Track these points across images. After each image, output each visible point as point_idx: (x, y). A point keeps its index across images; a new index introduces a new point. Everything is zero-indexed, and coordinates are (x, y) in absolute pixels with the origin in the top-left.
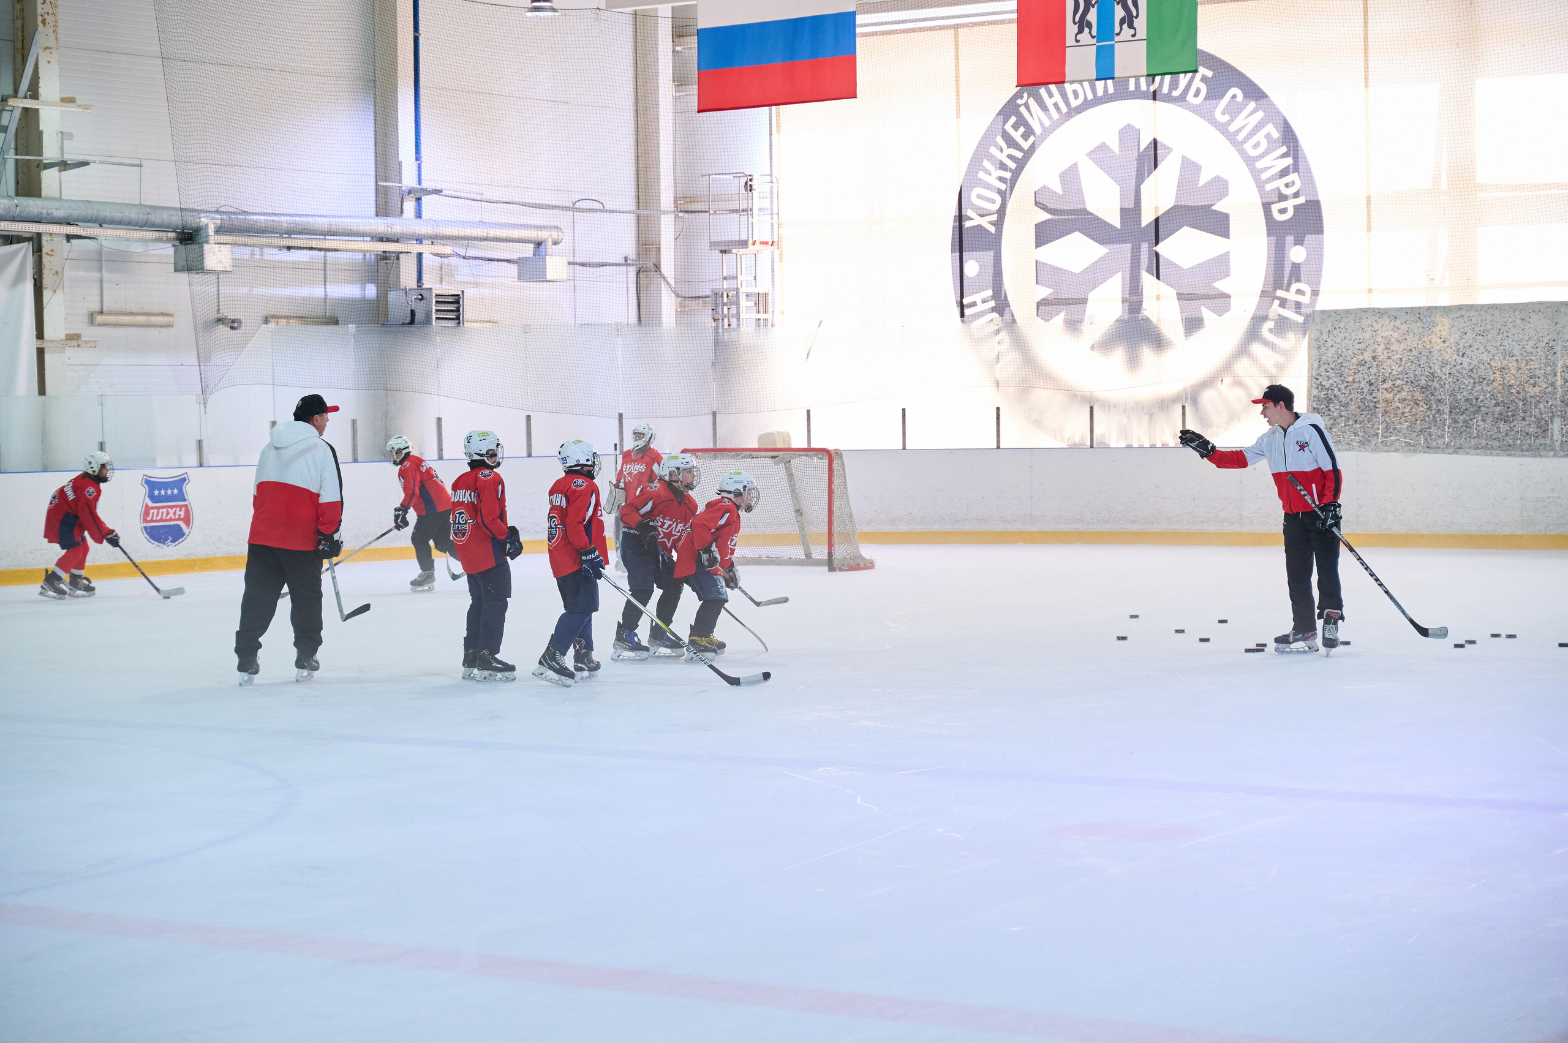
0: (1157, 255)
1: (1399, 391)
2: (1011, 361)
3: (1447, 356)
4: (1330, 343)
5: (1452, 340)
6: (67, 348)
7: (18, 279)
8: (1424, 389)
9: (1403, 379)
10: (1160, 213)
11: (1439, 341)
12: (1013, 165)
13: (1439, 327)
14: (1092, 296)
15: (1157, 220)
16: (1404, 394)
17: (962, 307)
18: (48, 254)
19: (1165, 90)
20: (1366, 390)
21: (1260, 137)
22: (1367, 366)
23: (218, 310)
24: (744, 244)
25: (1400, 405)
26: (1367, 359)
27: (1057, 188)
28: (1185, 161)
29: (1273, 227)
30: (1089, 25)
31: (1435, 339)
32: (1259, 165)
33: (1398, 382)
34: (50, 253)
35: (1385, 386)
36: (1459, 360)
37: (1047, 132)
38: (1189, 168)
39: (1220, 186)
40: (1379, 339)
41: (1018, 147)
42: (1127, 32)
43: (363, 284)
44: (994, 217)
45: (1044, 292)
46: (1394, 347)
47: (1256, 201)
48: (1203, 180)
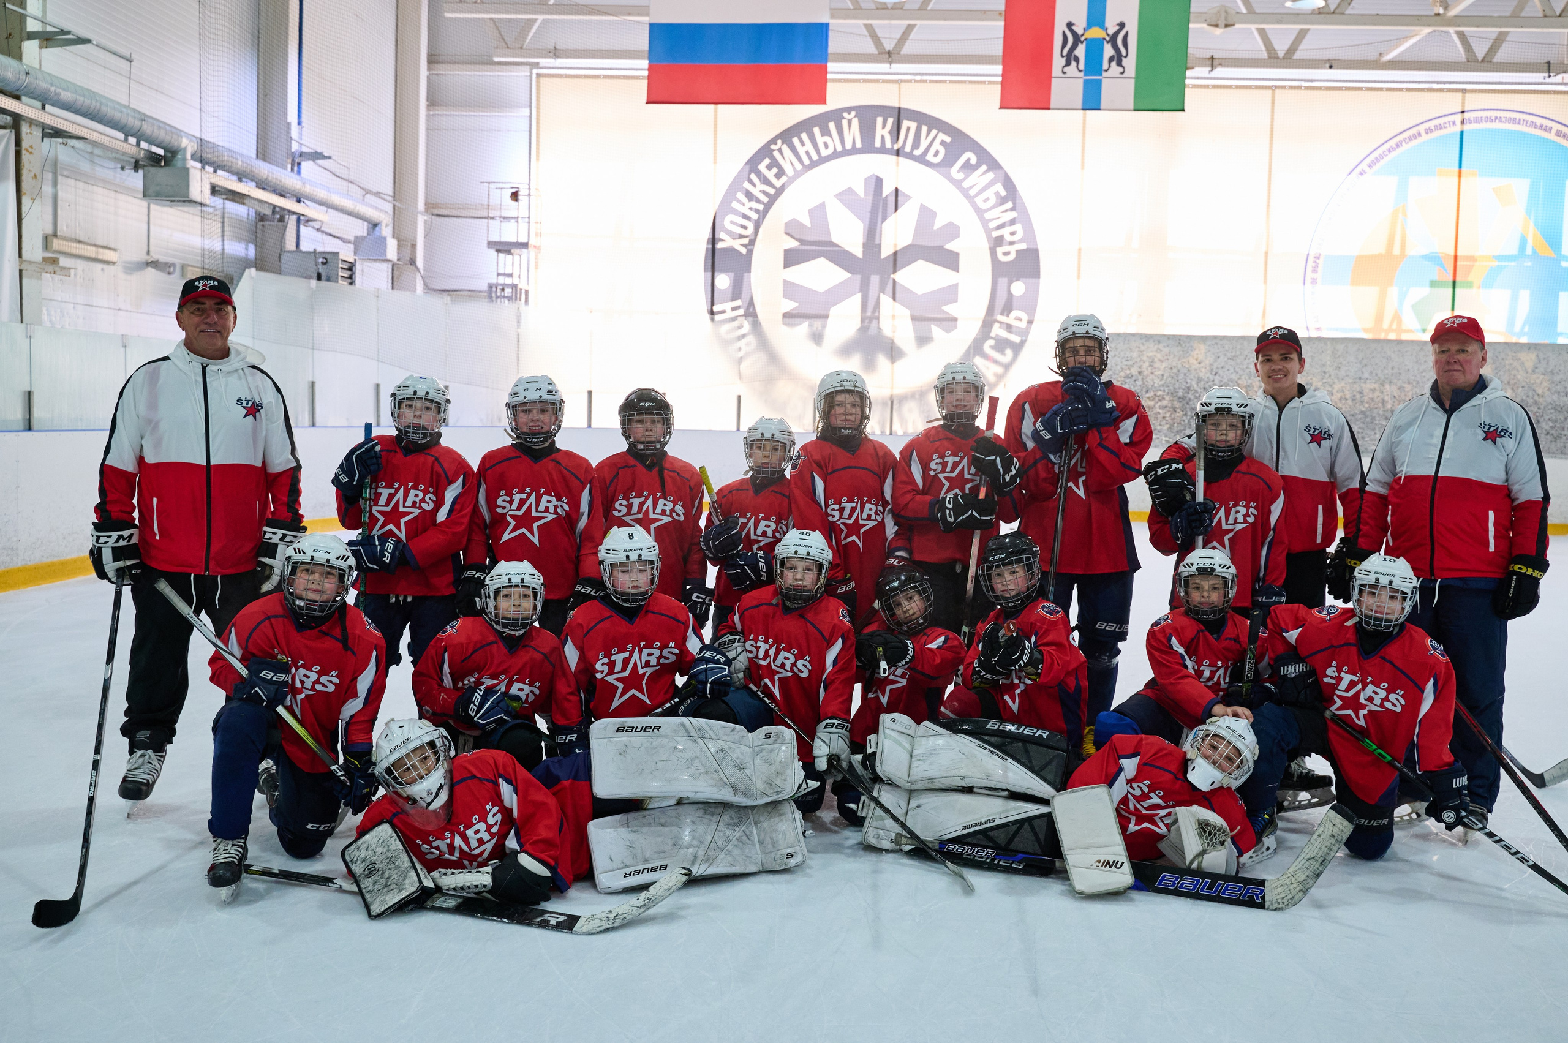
0: (894, 281)
1: (1160, 400)
2: (754, 363)
3: (1202, 375)
5: (1207, 362)
6: (44, 274)
8: (1181, 399)
9: (1164, 391)
10: (898, 248)
11: (1195, 362)
12: (765, 199)
13: (1197, 352)
14: (834, 311)
15: (895, 254)
16: (1165, 403)
17: (712, 313)
18: (27, 150)
19: (908, 149)
21: (990, 193)
22: (1134, 378)
23: (148, 253)
24: (525, 245)
25: (1161, 411)
26: (1134, 373)
27: (806, 221)
28: (923, 208)
29: (997, 265)
30: (1077, 60)
31: (1192, 361)
32: (987, 216)
33: (1159, 393)
34: (30, 150)
35: (1148, 395)
36: (1211, 377)
37: (797, 175)
38: (926, 214)
39: (952, 231)
40: (1145, 358)
41: (771, 185)
42: (1115, 69)
44: (746, 241)
45: (790, 306)
46: (1157, 365)
47: (985, 245)
48: (938, 225)
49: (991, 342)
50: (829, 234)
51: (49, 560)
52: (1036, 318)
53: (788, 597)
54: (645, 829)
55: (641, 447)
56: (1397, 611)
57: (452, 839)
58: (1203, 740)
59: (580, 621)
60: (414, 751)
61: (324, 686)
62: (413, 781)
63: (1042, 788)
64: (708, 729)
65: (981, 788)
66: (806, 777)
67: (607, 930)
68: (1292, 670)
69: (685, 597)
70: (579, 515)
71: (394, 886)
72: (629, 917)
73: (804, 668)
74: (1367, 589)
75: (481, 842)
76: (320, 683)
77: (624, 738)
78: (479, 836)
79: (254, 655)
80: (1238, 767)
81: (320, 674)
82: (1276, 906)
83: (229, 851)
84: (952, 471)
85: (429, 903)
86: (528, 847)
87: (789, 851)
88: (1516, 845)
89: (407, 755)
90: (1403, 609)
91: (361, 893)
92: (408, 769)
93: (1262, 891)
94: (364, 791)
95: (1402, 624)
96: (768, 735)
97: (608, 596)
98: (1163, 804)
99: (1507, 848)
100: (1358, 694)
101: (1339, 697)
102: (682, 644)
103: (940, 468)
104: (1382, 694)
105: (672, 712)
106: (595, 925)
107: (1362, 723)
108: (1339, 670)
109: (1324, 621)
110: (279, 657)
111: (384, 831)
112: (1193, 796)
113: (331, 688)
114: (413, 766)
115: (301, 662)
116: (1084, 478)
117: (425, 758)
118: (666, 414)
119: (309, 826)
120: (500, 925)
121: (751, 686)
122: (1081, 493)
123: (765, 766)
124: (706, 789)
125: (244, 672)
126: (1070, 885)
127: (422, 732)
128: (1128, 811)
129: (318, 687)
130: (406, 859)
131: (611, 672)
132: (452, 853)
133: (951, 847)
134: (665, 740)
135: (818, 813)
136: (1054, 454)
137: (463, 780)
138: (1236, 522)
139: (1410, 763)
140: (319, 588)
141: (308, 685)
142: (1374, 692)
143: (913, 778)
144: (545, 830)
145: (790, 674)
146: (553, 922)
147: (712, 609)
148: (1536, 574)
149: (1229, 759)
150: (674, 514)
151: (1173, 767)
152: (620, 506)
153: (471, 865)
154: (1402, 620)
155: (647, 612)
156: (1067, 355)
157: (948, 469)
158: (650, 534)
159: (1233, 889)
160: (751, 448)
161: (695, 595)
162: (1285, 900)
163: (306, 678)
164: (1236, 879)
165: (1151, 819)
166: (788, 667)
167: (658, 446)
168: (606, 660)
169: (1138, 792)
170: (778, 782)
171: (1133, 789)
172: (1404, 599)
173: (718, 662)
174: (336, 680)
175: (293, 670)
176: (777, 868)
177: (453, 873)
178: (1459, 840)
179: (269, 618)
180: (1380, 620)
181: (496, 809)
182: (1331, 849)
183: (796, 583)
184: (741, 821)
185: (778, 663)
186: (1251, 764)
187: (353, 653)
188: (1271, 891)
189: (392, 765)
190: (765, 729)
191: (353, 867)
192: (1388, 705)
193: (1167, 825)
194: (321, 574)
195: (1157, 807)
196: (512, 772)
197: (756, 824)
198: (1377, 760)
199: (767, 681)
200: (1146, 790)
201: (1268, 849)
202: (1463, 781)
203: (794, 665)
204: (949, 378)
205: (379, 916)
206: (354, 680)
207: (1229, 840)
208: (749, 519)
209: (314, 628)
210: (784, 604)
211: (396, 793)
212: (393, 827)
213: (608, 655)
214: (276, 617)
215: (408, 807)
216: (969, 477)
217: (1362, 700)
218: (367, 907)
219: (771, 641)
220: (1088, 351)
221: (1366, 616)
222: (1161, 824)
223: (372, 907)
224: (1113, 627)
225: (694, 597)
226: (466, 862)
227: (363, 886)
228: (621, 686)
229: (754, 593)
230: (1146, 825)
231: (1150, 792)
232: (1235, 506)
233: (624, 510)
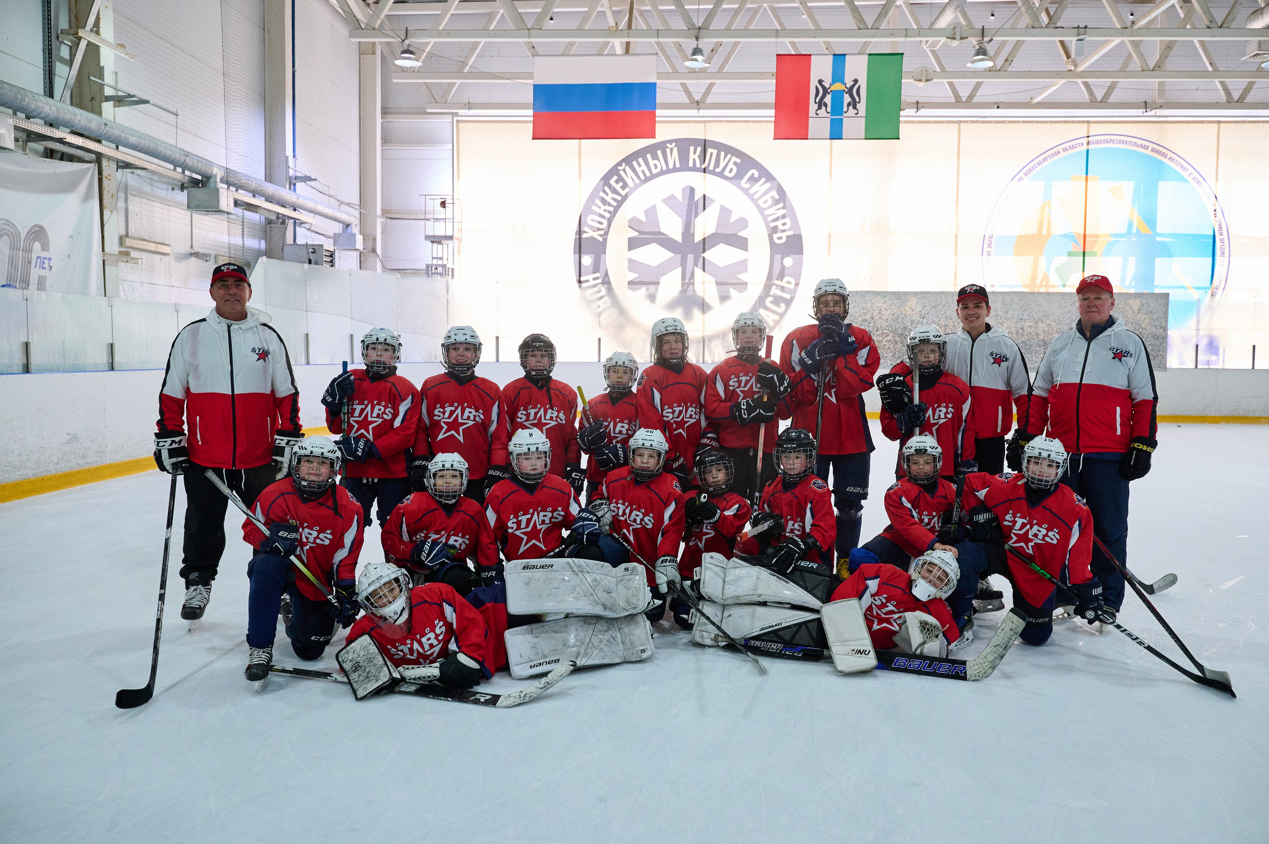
0: (704, 258)
1: (885, 336)
2: (610, 316)
3: (914, 318)
5: (918, 310)
6: (120, 263)
7: (87, 197)
8: (900, 335)
9: (888, 330)
10: (706, 236)
11: (909, 310)
12: (615, 204)
13: (910, 303)
14: (663, 280)
15: (704, 239)
16: (889, 338)
17: (580, 282)
18: (107, 178)
19: (711, 168)
21: (768, 197)
22: (868, 322)
23: (192, 247)
24: (451, 238)
25: (886, 344)
26: (868, 318)
27: (643, 218)
28: (722, 208)
29: (773, 246)
30: (826, 105)
31: (907, 309)
32: (767, 212)
33: (886, 331)
34: (109, 177)
36: (921, 320)
37: (636, 187)
38: (725, 212)
39: (743, 223)
40: (875, 308)
41: (618, 194)
42: (852, 111)
44: (602, 232)
45: (632, 276)
46: (884, 312)
47: (765, 233)
48: (733, 219)
49: (771, 299)
50: (659, 227)
51: (128, 459)
52: (801, 282)
53: (637, 475)
54: (544, 635)
55: (534, 373)
56: (1052, 475)
57: (412, 644)
58: (922, 567)
59: (496, 493)
60: (384, 584)
61: (322, 540)
62: (384, 605)
63: (814, 602)
64: (585, 566)
65: (772, 602)
66: (653, 597)
67: (520, 704)
68: (981, 518)
69: (567, 475)
70: (491, 422)
71: (373, 678)
72: (534, 695)
73: (649, 522)
74: (1033, 460)
75: (431, 646)
76: (319, 538)
77: (528, 573)
78: (430, 642)
79: (273, 521)
80: (946, 584)
81: (319, 532)
82: (974, 678)
83: (260, 656)
84: (745, 386)
85: (397, 689)
86: (464, 649)
87: (642, 648)
88: (1136, 633)
89: (380, 588)
90: (1057, 474)
91: (350, 683)
92: (381, 597)
93: (965, 668)
94: (350, 613)
95: (1056, 484)
96: (627, 569)
97: (516, 476)
98: (896, 610)
99: (1130, 635)
100: (1027, 532)
101: (1015, 534)
102: (566, 509)
103: (737, 385)
104: (1044, 532)
105: (560, 555)
106: (511, 701)
107: (1030, 551)
108: (1015, 516)
109: (1003, 483)
110: (291, 521)
111: (365, 640)
112: (916, 605)
113: (327, 542)
114: (385, 595)
115: (306, 524)
116: (834, 390)
117: (392, 589)
118: (551, 351)
119: (313, 638)
120: (446, 702)
121: (614, 534)
122: (834, 400)
123: (625, 590)
124: (584, 607)
125: (267, 533)
126: (835, 667)
127: (390, 572)
128: (872, 615)
129: (318, 541)
130: (381, 659)
131: (519, 528)
132: (412, 654)
133: (752, 643)
134: (557, 574)
135: (661, 622)
136: (814, 374)
137: (419, 604)
138: (939, 418)
139: (1063, 579)
140: (317, 472)
141: (311, 540)
142: (1038, 530)
143: (725, 597)
144: (476, 636)
145: (640, 526)
146: (482, 700)
147: (586, 483)
148: (1149, 449)
149: (939, 578)
150: (558, 419)
151: (902, 585)
152: (521, 416)
153: (425, 662)
154: (1055, 481)
155: (542, 487)
156: (822, 306)
157: (742, 385)
158: (542, 432)
159: (945, 668)
160: (609, 372)
161: (574, 474)
162: (980, 674)
163: (310, 535)
164: (946, 660)
165: (888, 621)
166: (638, 521)
167: (545, 373)
168: (515, 520)
169: (879, 603)
170: (634, 601)
171: (875, 600)
172: (1058, 467)
173: (591, 520)
174: (330, 537)
175: (301, 530)
176: (634, 660)
177: (413, 668)
178: (1097, 631)
179: (283, 494)
180: (1042, 481)
181: (441, 623)
182: (1010, 639)
183: (642, 465)
184: (609, 628)
185: (632, 519)
186: (955, 582)
187: (341, 516)
188: (970, 668)
189: (370, 594)
190: (624, 565)
191: (344, 665)
192: (1047, 539)
193: (899, 625)
194: (318, 463)
195: (892, 612)
196: (452, 598)
197: (619, 630)
198: (1041, 578)
199: (625, 531)
200: (884, 601)
201: (968, 639)
202: (1099, 590)
203: (642, 520)
204: (742, 323)
205: (363, 698)
206: (342, 535)
207: (941, 634)
208: (610, 423)
209: (313, 501)
210: (636, 479)
211: (373, 613)
212: (371, 637)
213: (516, 517)
214: (287, 493)
215: (381, 623)
216: (757, 390)
217: (1030, 536)
218: (355, 692)
219: (626, 504)
220: (836, 303)
221: (1032, 478)
222: (895, 624)
223: (358, 693)
224: (858, 490)
225: (573, 475)
226: (421, 660)
227: (351, 678)
228: (525, 538)
229: (615, 471)
230: (884, 625)
231: (887, 602)
232: (938, 407)
233: (524, 418)
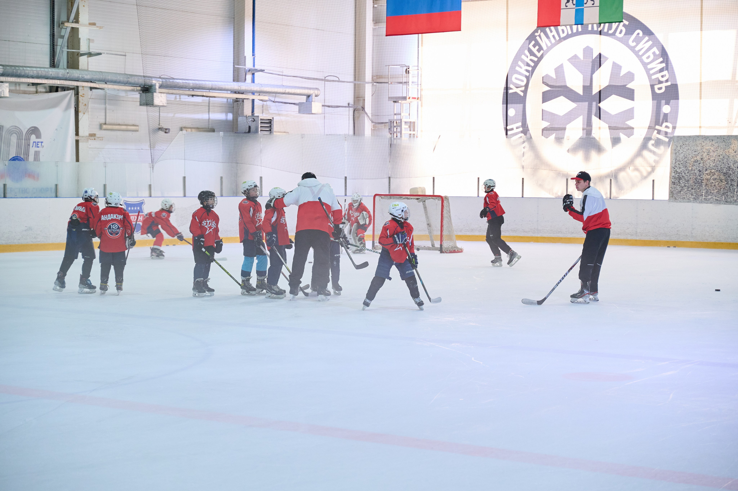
0: (600, 108)
1: (713, 175)
2: (529, 156)
3: (736, 159)
4: (681, 151)
6: (89, 140)
7: (68, 107)
8: (725, 174)
9: (715, 169)
10: (602, 88)
11: (733, 152)
12: (532, 64)
13: (733, 145)
14: (568, 127)
15: (600, 92)
16: (715, 176)
17: (507, 130)
18: (81, 96)
19: (606, 30)
20: (697, 174)
21: (650, 53)
22: (699, 162)
23: (159, 124)
24: (405, 98)
25: (713, 182)
26: (699, 159)
27: (553, 75)
28: (614, 64)
29: (655, 96)
31: (731, 151)
32: (649, 66)
33: (713, 171)
34: (83, 95)
35: (707, 172)
38: (616, 67)
39: (630, 76)
40: (704, 150)
41: (535, 56)
42: (590, 2)
43: (227, 113)
44: (523, 89)
45: (546, 124)
46: (711, 154)
47: (647, 84)
48: (622, 73)
49: (652, 142)
50: (565, 82)
52: (678, 125)
